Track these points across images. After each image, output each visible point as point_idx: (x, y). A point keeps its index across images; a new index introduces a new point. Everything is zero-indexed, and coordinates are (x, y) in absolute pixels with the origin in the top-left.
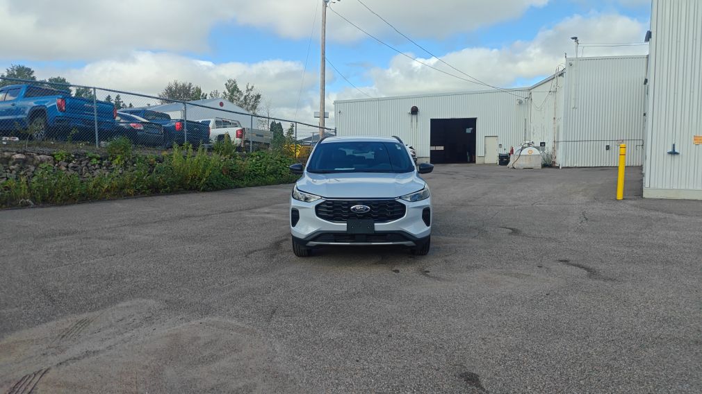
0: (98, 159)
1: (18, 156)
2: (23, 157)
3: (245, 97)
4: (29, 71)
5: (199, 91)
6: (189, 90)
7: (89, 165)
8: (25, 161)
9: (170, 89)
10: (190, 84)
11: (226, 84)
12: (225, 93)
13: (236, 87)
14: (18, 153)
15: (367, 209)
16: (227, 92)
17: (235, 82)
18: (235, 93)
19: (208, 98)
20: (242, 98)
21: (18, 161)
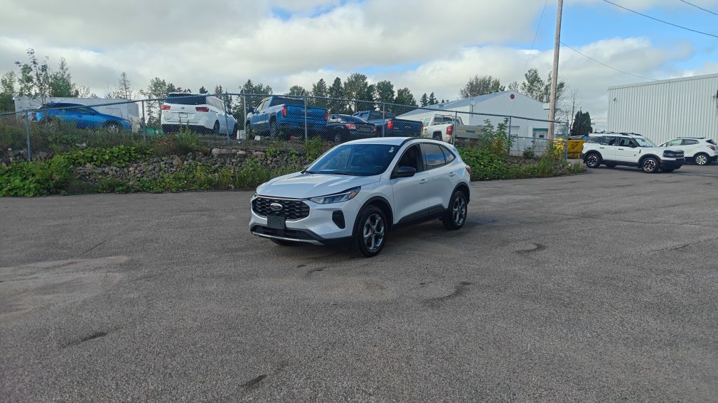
0: (296, 155)
1: (240, 152)
2: (244, 153)
3: (547, 87)
4: (364, 78)
5: (497, 84)
6: (489, 84)
7: (288, 160)
8: (245, 156)
9: (471, 84)
10: (490, 77)
11: (526, 75)
12: (524, 84)
13: (536, 76)
14: (242, 150)
15: (280, 207)
16: (527, 83)
17: (536, 72)
18: (535, 83)
19: (506, 90)
20: (543, 88)
21: (240, 156)
